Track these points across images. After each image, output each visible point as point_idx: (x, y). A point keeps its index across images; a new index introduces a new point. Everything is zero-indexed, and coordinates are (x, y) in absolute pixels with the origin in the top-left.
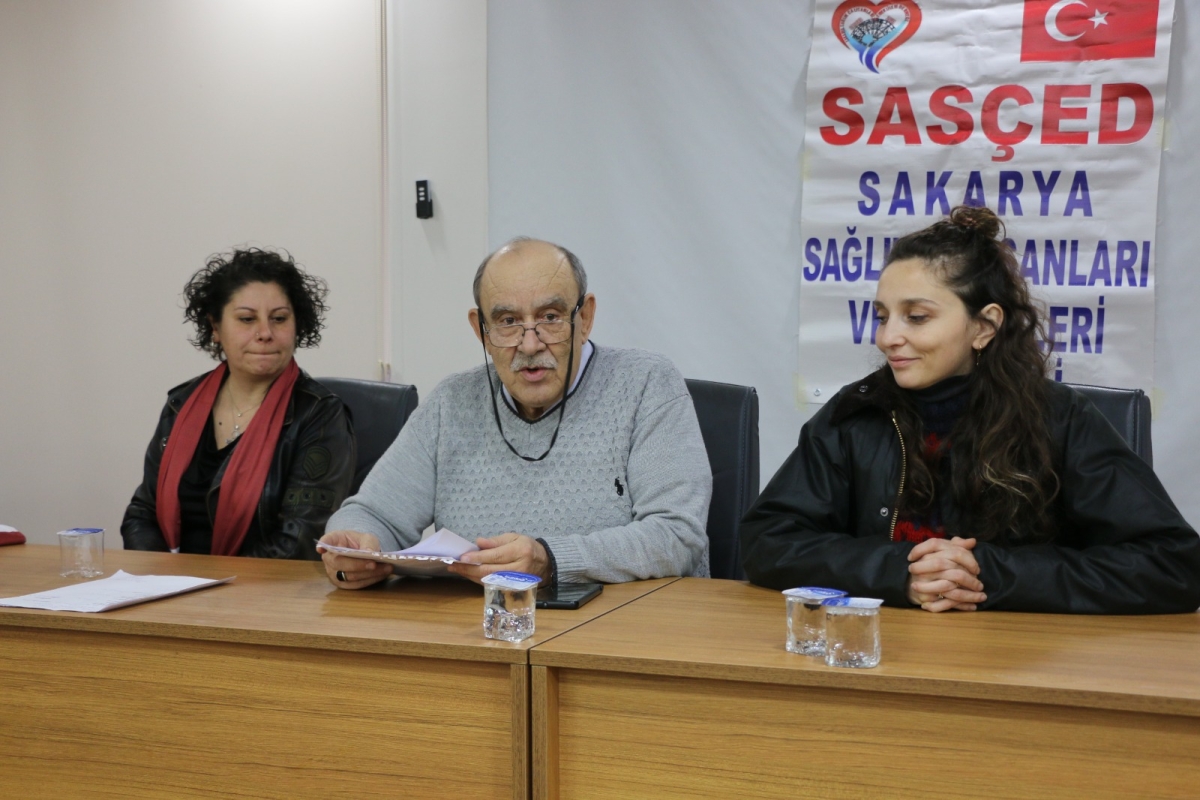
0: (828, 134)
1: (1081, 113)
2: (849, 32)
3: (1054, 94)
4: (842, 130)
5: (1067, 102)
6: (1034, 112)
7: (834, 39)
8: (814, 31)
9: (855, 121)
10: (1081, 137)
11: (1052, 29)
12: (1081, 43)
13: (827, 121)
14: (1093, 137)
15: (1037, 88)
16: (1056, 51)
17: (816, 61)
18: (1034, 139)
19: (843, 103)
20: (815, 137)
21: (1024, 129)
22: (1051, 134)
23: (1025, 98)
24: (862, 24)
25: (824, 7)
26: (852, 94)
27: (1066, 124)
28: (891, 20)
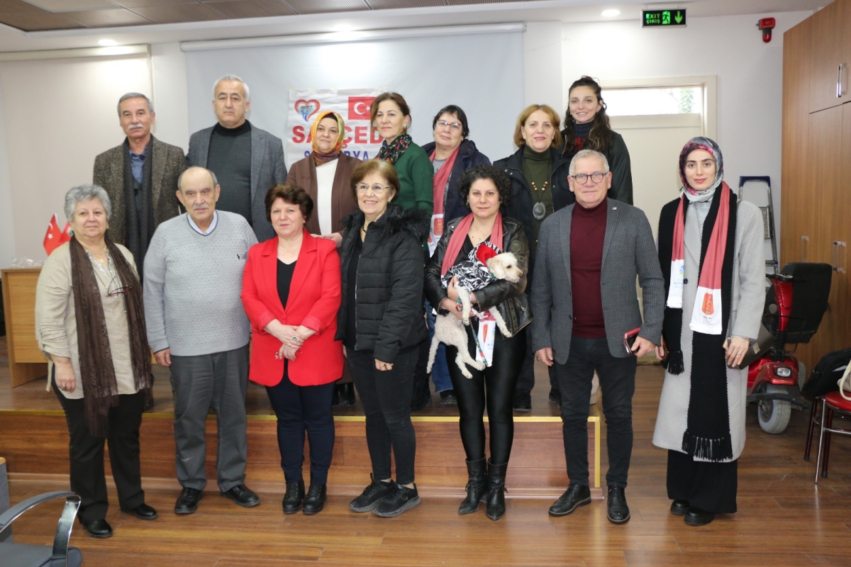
0: (295, 140)
1: (365, 135)
2: (300, 109)
3: (357, 129)
4: (299, 138)
5: (361, 132)
6: (352, 134)
7: (295, 111)
8: (290, 109)
9: (302, 136)
10: (365, 142)
11: (356, 111)
12: (364, 115)
13: (295, 136)
14: (369, 141)
15: (353, 127)
16: (357, 117)
17: (290, 118)
18: (353, 142)
19: (299, 130)
20: (291, 141)
21: (350, 139)
22: (357, 141)
23: (349, 130)
24: (303, 107)
25: (292, 102)
26: (301, 128)
27: (361, 138)
28: (311, 106)
